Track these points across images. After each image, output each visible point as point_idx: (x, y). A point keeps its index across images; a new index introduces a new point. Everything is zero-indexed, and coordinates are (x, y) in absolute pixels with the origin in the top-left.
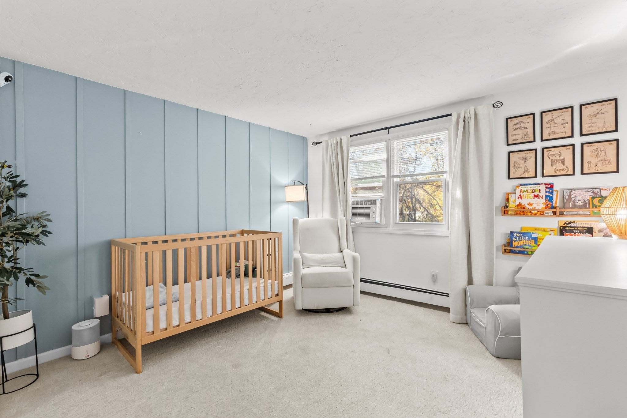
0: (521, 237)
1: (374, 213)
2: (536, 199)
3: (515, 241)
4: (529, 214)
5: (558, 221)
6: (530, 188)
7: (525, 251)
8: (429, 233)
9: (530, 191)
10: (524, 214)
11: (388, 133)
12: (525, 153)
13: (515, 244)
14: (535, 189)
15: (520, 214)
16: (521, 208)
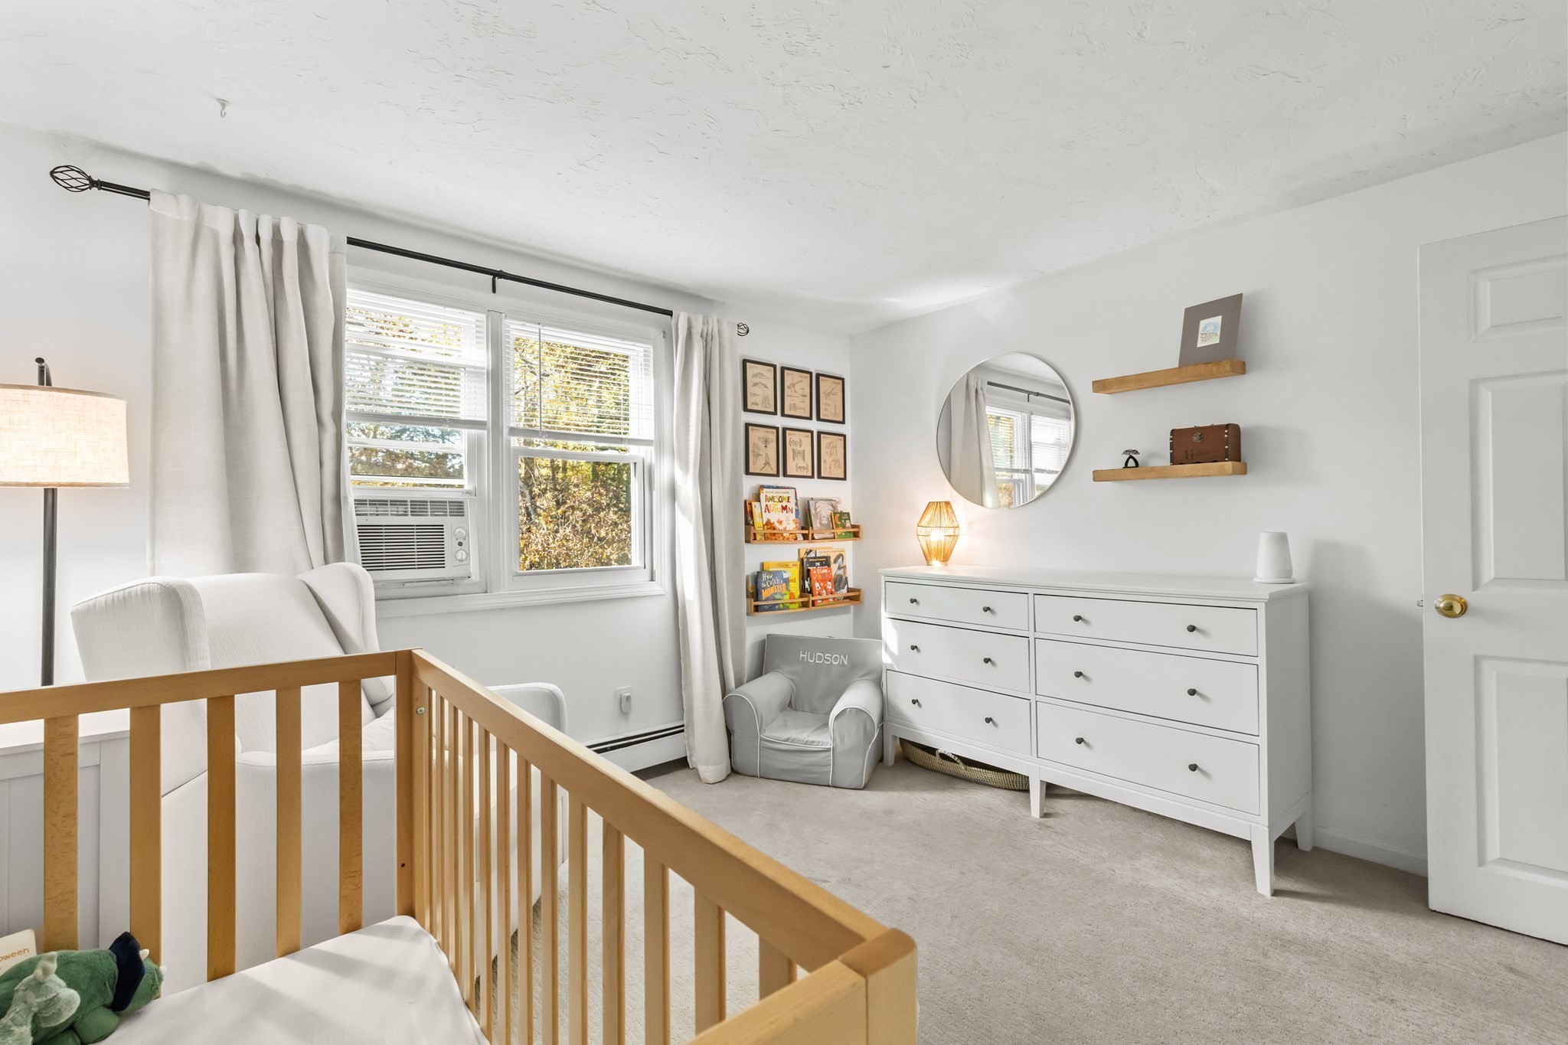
0: (771, 579)
1: (460, 544)
2: (785, 512)
3: (764, 588)
4: (781, 538)
5: (799, 550)
6: (776, 495)
7: (776, 604)
8: (613, 592)
9: (776, 500)
10: (776, 539)
11: (494, 291)
12: (766, 432)
13: (765, 594)
14: (782, 495)
15: (772, 539)
16: (770, 528)
